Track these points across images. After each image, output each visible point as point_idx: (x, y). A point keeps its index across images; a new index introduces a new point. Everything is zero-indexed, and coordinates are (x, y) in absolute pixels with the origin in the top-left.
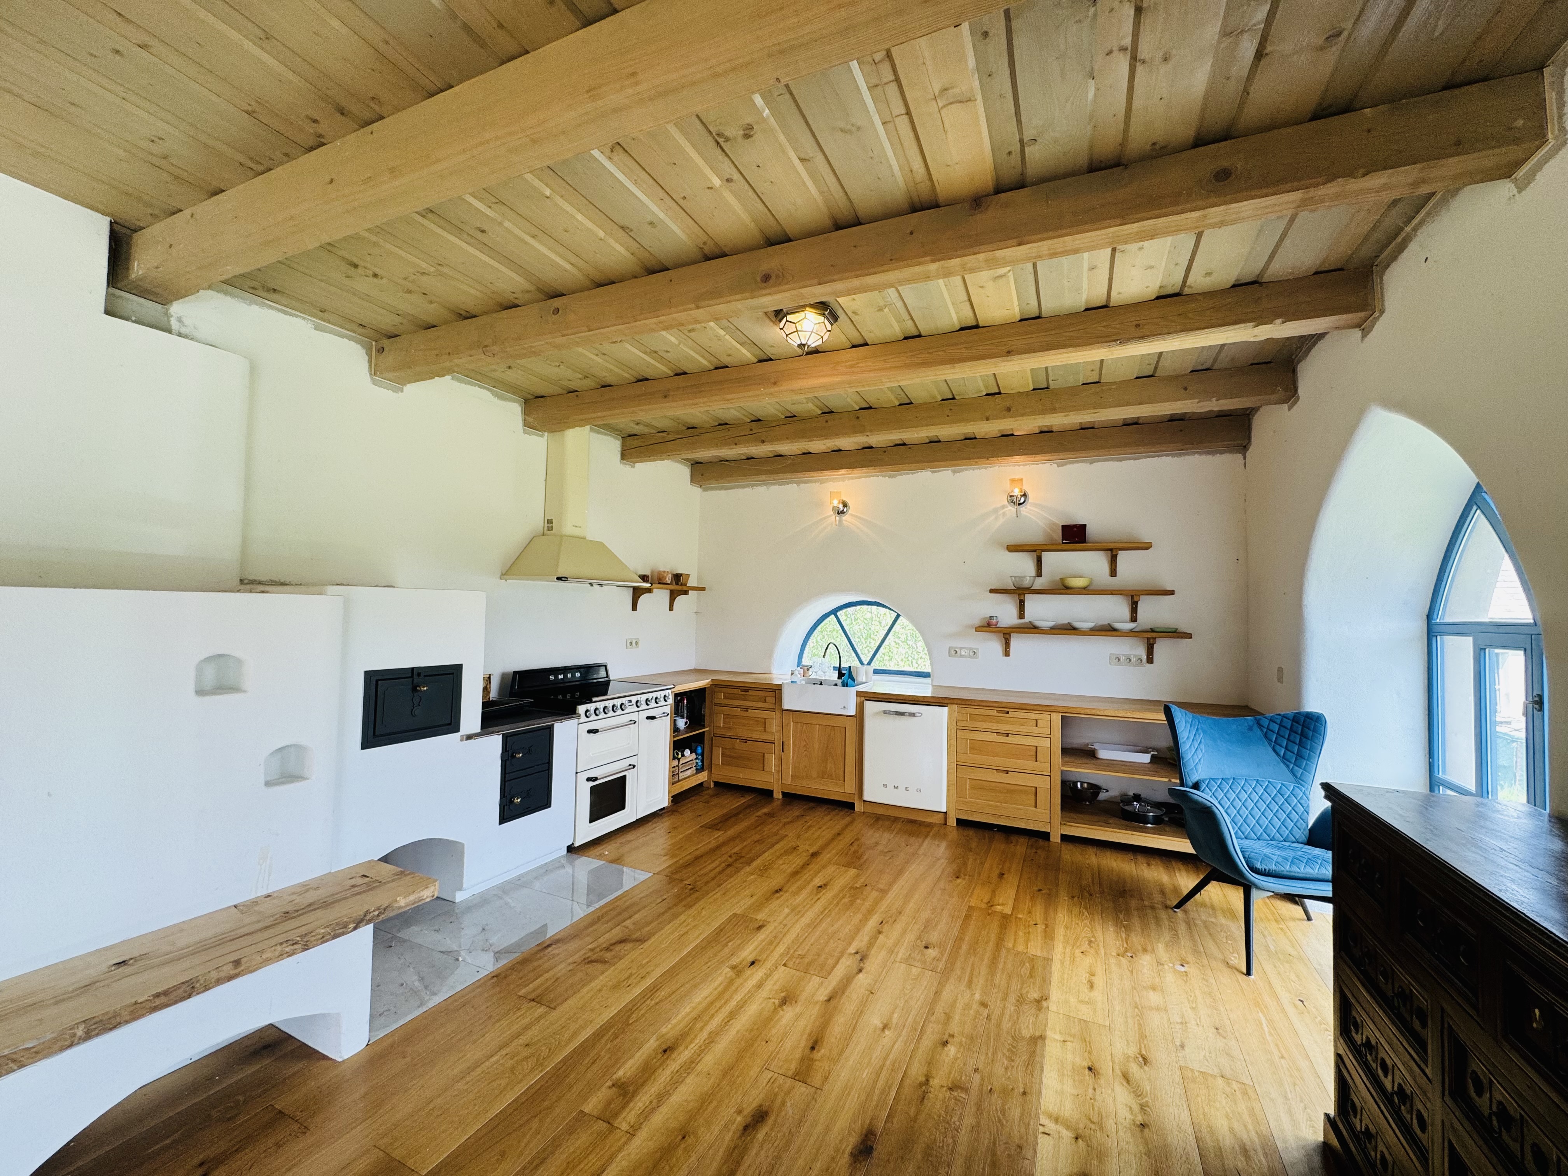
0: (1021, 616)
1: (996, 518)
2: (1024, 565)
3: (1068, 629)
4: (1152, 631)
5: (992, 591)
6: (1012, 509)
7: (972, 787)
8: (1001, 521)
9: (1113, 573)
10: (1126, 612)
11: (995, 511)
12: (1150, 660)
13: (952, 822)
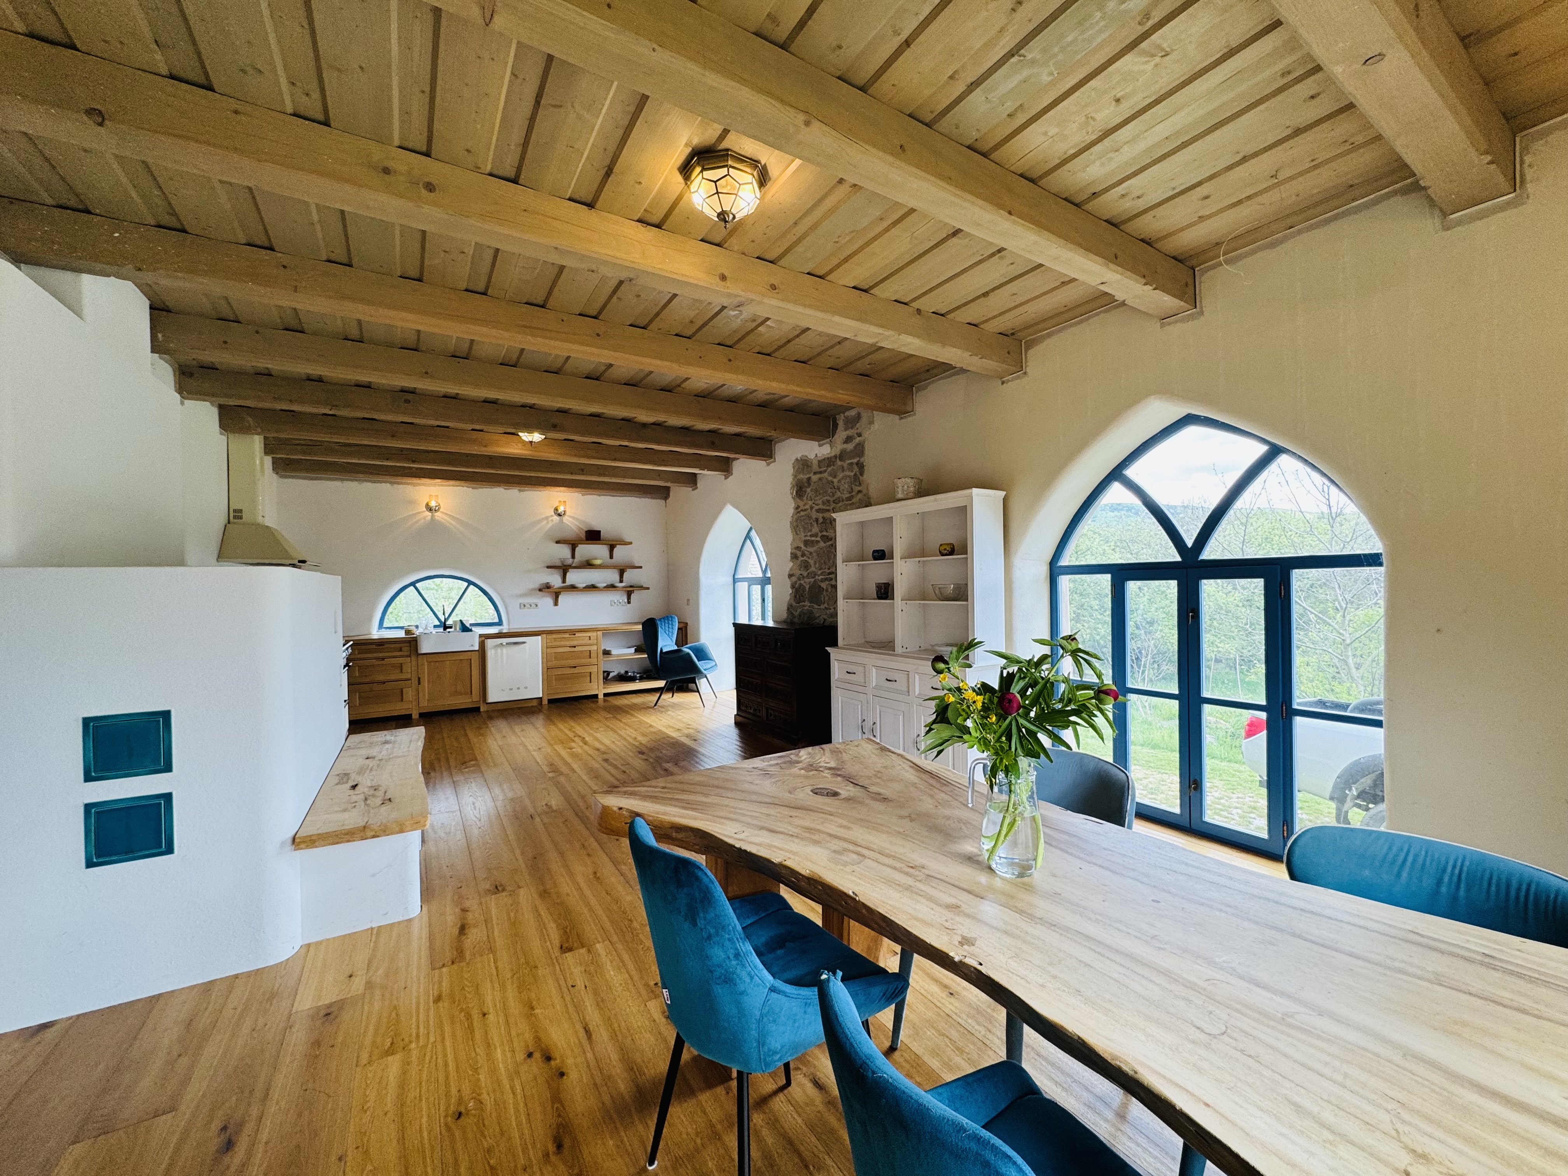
0: (564, 581)
1: (548, 523)
2: (564, 552)
3: (592, 587)
4: (631, 587)
5: (548, 567)
6: (556, 518)
7: (556, 680)
8: (550, 525)
9: (611, 557)
10: (617, 578)
11: (547, 518)
12: (629, 602)
13: (545, 702)
